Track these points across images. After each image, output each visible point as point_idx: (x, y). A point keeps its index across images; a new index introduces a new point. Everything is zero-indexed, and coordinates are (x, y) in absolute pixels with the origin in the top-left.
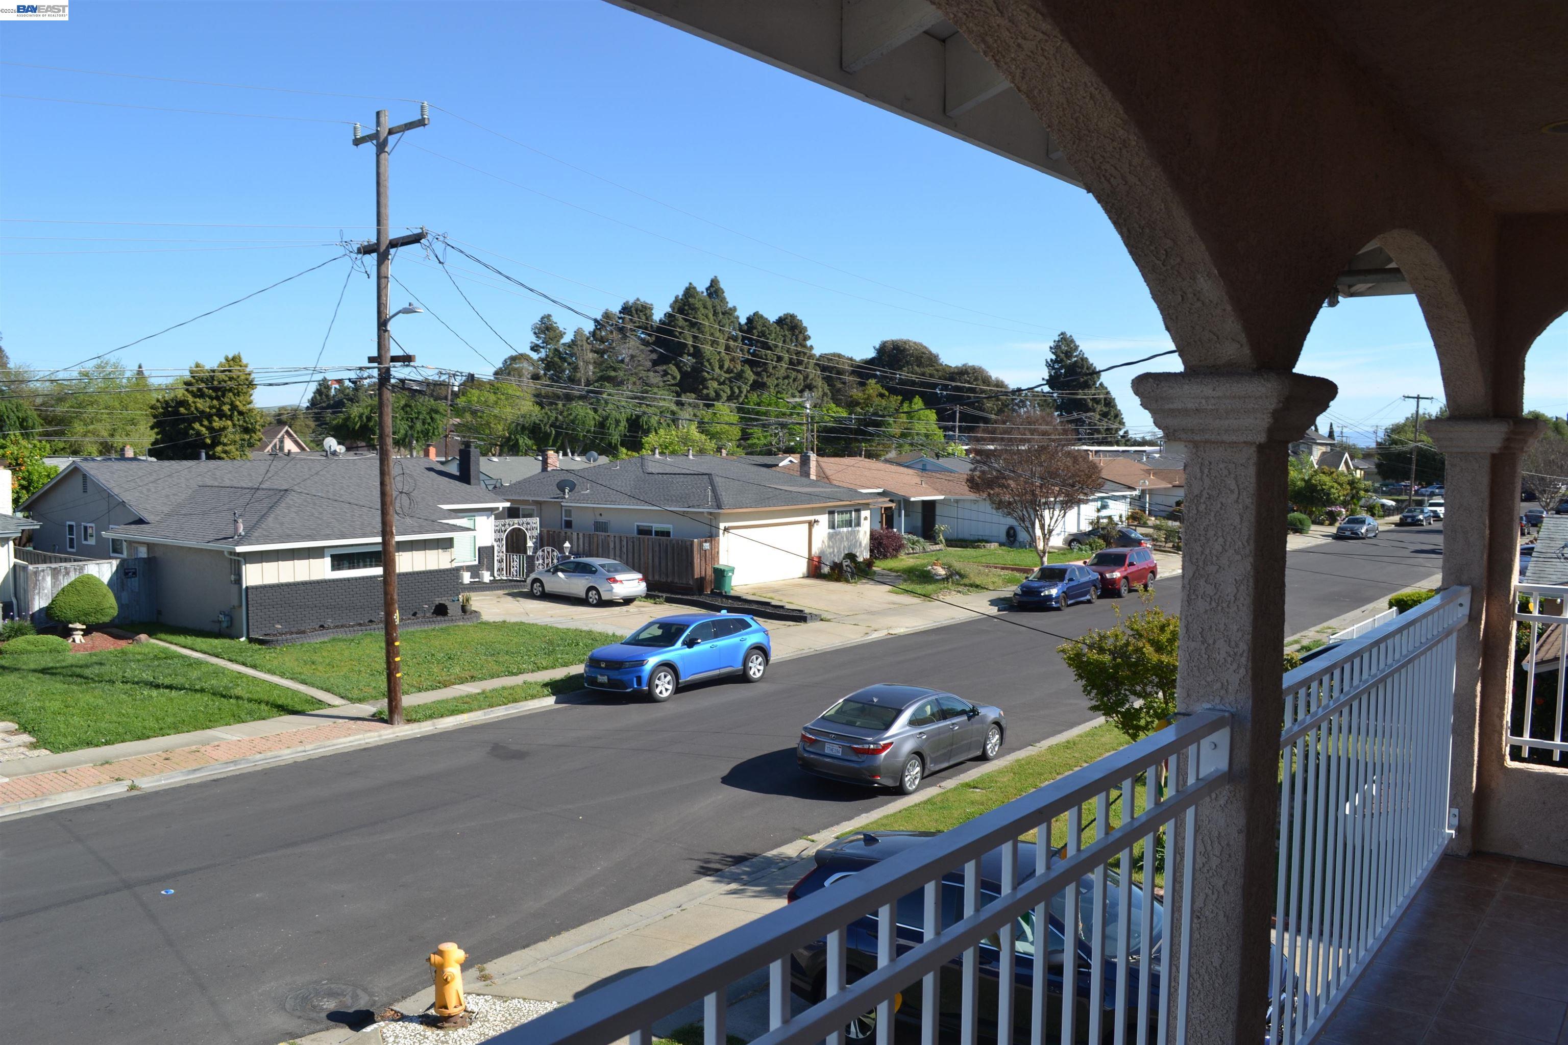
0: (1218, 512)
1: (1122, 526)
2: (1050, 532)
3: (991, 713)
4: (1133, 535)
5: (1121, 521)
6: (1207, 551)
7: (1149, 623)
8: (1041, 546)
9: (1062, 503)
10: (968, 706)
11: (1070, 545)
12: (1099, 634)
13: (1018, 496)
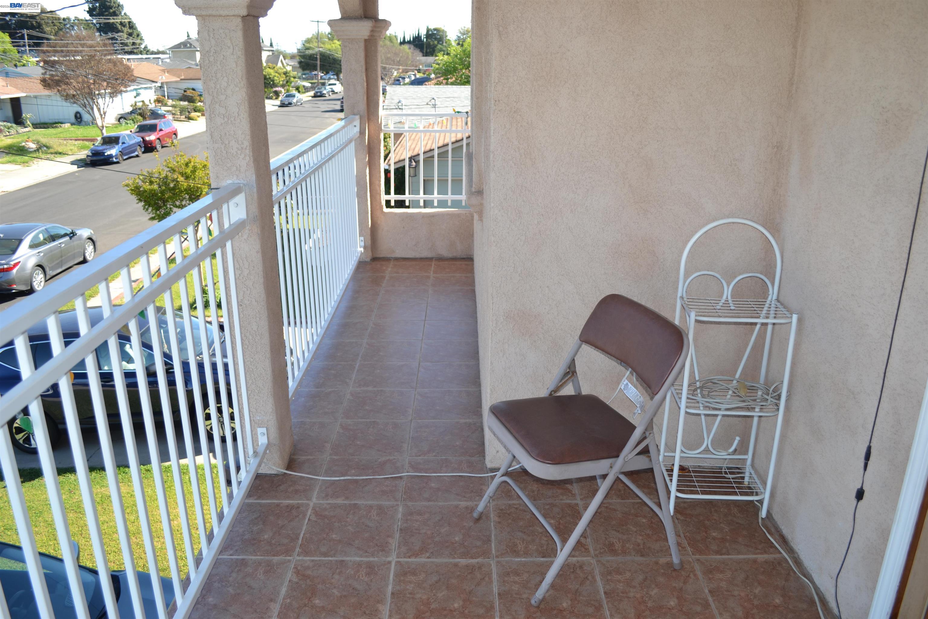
0: (221, 61)
1: (152, 106)
2: (105, 113)
3: (84, 233)
4: (159, 112)
5: (151, 103)
6: (218, 87)
7: (178, 162)
8: (99, 122)
9: (110, 93)
10: (69, 231)
11: (119, 121)
12: (148, 172)
13: (79, 90)
